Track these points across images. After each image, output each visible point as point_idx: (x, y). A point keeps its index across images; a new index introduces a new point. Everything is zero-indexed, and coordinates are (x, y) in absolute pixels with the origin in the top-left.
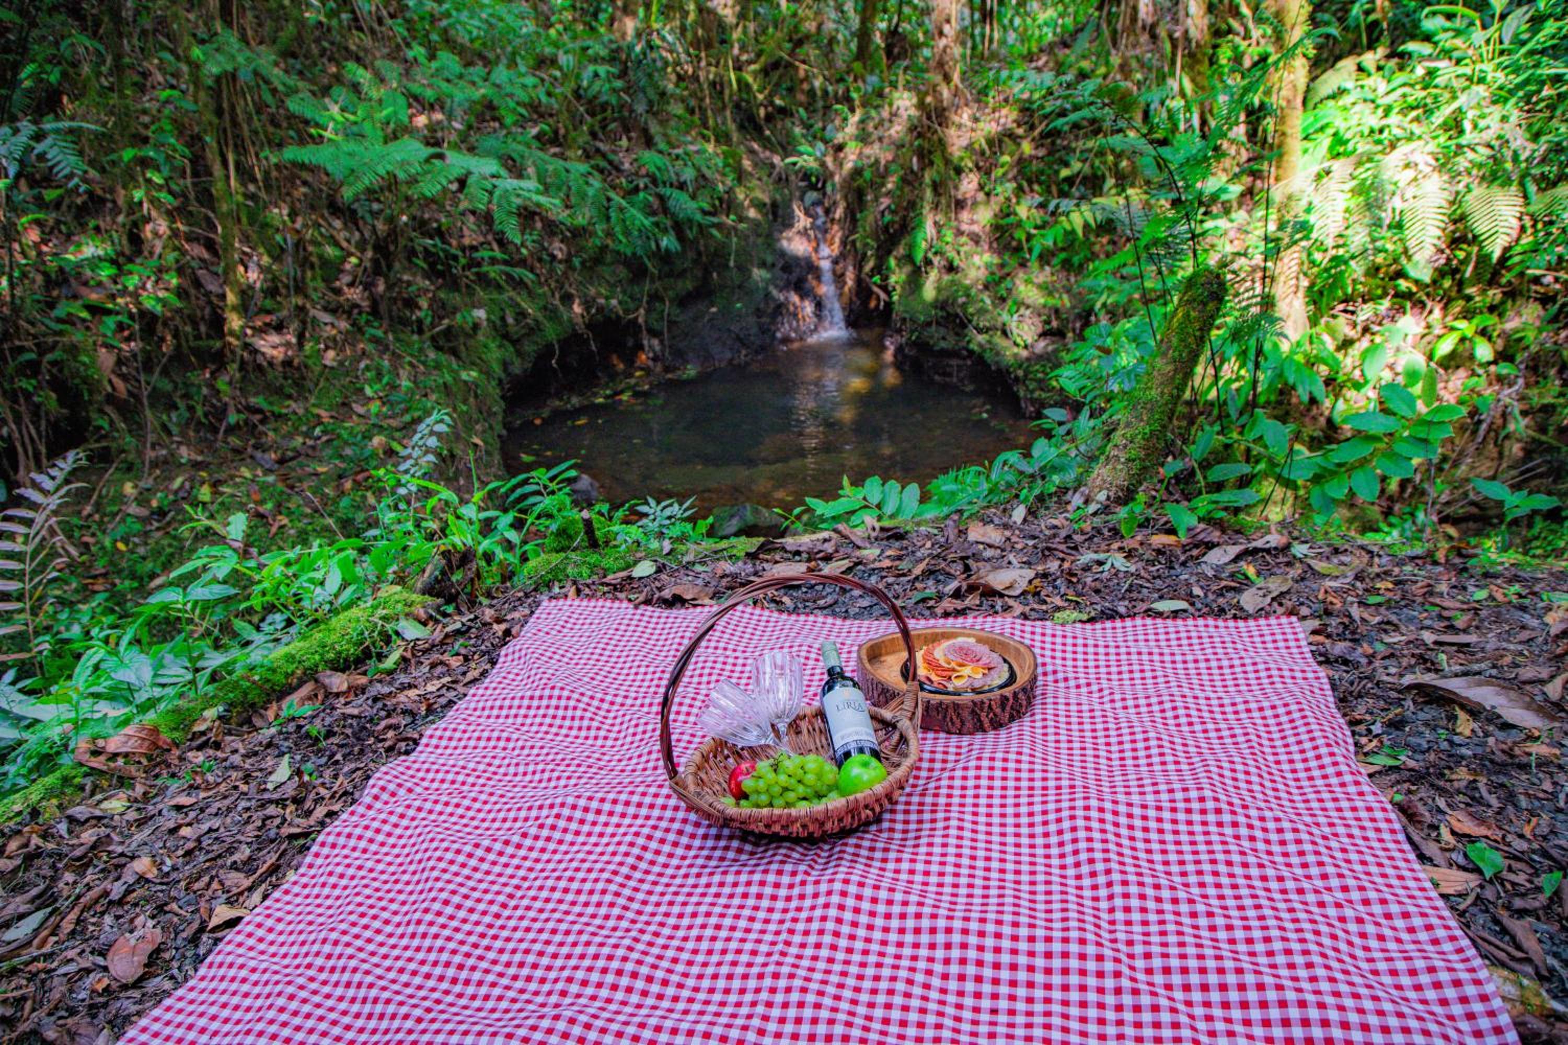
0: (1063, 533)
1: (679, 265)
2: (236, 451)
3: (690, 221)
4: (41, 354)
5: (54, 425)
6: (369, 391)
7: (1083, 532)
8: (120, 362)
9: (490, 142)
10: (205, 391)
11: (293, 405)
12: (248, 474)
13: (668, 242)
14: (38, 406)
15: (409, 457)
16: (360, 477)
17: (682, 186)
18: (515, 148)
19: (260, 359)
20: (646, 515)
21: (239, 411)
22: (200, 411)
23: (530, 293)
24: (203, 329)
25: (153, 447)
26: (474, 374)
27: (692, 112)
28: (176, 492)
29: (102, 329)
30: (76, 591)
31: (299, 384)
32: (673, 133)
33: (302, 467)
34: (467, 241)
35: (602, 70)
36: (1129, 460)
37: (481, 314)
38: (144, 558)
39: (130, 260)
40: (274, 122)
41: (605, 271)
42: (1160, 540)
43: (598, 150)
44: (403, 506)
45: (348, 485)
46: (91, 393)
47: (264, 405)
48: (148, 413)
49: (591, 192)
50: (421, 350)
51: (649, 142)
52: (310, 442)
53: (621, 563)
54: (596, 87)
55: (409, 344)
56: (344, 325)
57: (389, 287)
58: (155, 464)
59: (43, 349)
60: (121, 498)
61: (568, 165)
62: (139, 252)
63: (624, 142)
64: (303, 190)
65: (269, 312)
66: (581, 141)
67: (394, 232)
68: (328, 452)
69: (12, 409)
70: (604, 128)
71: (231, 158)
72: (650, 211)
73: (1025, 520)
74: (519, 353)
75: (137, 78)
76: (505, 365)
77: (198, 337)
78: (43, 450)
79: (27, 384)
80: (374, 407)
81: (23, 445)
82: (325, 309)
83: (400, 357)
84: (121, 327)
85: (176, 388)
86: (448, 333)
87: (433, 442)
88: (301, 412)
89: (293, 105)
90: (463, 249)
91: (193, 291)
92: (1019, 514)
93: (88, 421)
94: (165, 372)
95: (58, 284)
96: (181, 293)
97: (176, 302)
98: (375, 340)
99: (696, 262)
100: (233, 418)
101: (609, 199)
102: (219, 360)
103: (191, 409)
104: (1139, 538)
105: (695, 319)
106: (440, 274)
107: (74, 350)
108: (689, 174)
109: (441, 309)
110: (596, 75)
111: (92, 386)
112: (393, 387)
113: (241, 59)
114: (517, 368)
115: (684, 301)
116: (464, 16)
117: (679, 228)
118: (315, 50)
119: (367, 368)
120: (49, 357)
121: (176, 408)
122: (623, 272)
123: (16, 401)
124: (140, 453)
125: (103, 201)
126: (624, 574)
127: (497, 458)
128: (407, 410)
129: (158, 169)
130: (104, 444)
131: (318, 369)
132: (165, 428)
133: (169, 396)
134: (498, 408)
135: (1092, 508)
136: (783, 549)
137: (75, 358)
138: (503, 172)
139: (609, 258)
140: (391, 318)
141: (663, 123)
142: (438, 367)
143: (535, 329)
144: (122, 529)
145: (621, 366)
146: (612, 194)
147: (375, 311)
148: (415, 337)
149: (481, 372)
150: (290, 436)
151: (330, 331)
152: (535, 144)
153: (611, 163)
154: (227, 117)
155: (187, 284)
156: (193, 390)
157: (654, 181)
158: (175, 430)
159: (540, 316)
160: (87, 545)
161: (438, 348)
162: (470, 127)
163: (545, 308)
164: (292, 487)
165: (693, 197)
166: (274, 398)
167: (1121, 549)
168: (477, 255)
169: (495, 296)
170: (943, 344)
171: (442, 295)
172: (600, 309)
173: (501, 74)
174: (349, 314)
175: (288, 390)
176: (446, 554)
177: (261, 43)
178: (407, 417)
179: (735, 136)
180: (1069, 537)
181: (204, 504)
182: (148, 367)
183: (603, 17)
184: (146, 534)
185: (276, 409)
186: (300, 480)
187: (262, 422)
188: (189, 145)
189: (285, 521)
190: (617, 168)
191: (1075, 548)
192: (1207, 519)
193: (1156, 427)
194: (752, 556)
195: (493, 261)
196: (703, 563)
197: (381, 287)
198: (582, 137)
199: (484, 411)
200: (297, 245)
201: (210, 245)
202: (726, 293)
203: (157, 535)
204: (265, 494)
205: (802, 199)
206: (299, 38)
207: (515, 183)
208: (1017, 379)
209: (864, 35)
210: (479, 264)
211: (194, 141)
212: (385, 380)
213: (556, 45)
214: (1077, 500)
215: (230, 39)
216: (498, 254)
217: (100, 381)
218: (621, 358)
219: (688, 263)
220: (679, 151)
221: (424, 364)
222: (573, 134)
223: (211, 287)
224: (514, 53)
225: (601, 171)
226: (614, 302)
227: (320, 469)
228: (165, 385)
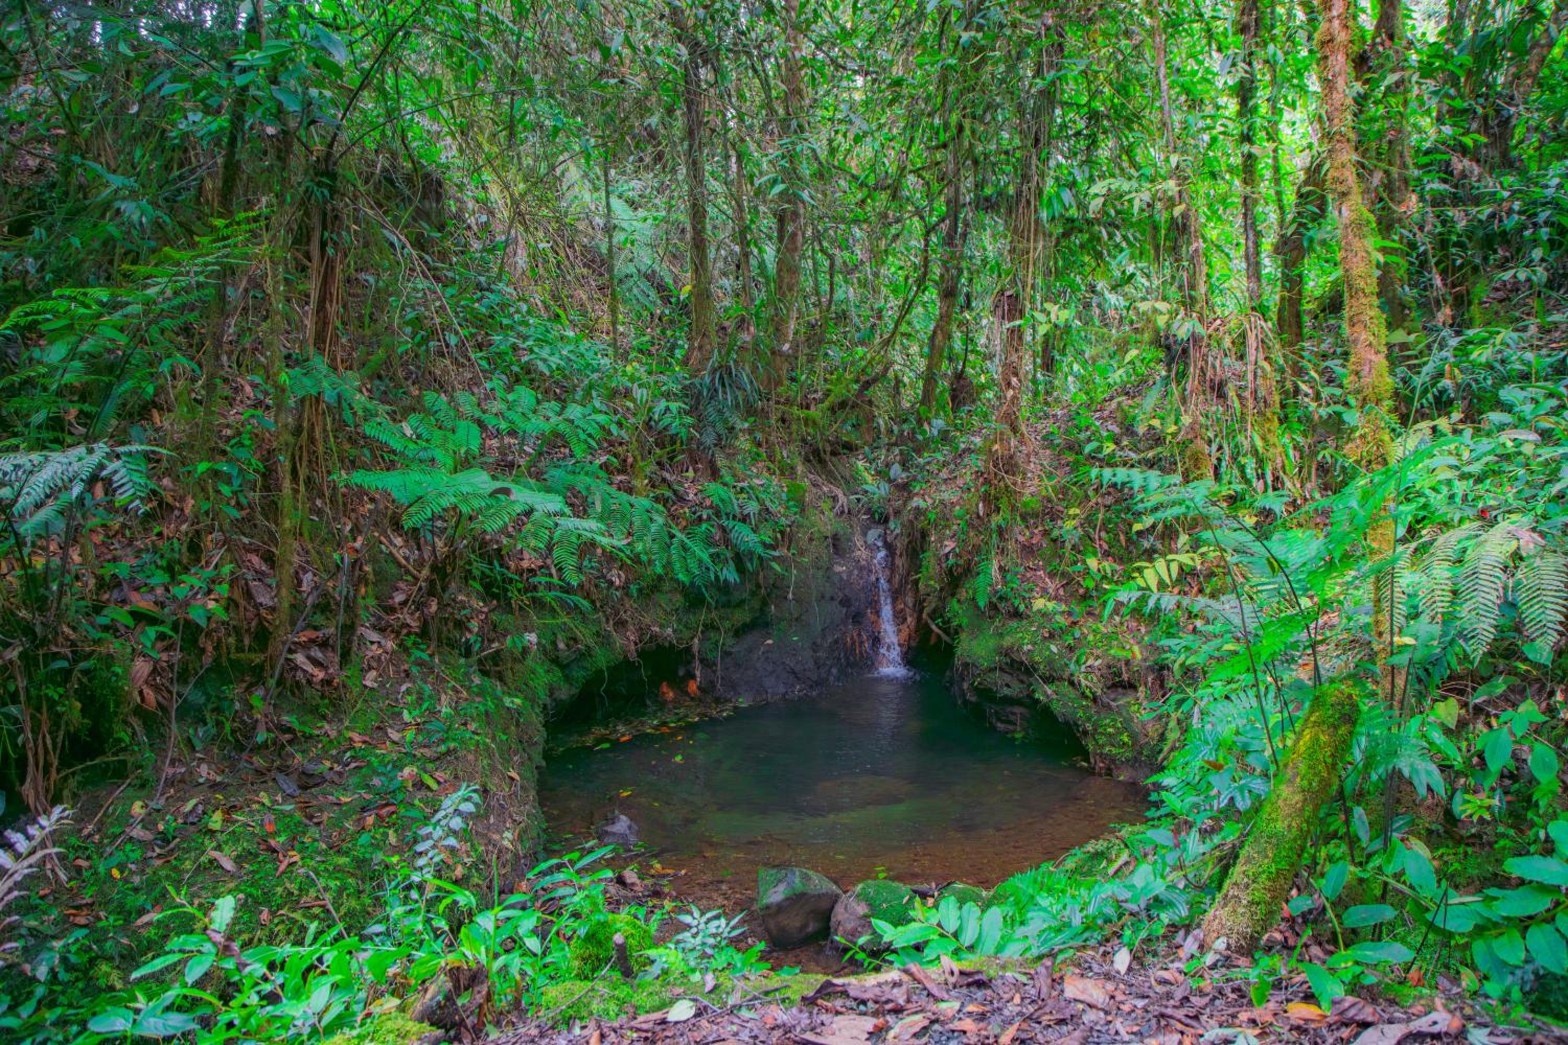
0: (1179, 994)
1: (736, 597)
2: (259, 772)
3: (751, 553)
4: (76, 662)
5: (73, 738)
6: (407, 717)
7: (1201, 993)
8: (154, 671)
9: (556, 474)
10: (237, 706)
11: (327, 726)
12: (266, 801)
13: (730, 574)
14: (59, 716)
15: (428, 836)
16: (384, 811)
17: (744, 519)
18: (582, 482)
19: (300, 675)
20: (688, 927)
21: (269, 730)
22: (228, 727)
23: (584, 618)
24: (247, 642)
25: (173, 763)
26: (518, 701)
27: (759, 445)
28: (187, 816)
29: (142, 639)
30: (55, 923)
31: (336, 704)
32: (739, 467)
33: (325, 795)
34: (525, 564)
35: (674, 406)
36: (1251, 903)
37: (532, 637)
38: (136, 890)
39: (186, 570)
40: (352, 441)
41: (662, 599)
42: (1299, 1011)
43: (664, 480)
44: (414, 894)
45: (370, 820)
46: (117, 705)
47: (296, 725)
48: (174, 726)
49: (654, 528)
50: (466, 674)
51: (715, 474)
52: (337, 768)
53: (656, 1000)
54: (667, 420)
55: (455, 668)
56: (390, 645)
57: (442, 606)
58: (170, 783)
59: (78, 656)
60: (126, 819)
61: (632, 499)
62: (198, 560)
63: (691, 474)
64: (370, 506)
65: (316, 628)
66: (648, 470)
67: (452, 556)
68: (354, 780)
69: (33, 717)
70: (671, 459)
71: (303, 473)
72: (709, 541)
73: (1130, 969)
74: (567, 678)
75: (228, 392)
76: (551, 691)
77: (240, 649)
78: (56, 763)
79: (52, 692)
80: (410, 735)
81: (36, 754)
82: (374, 627)
83: (443, 680)
84: (161, 637)
85: (208, 700)
86: (496, 657)
87: (457, 823)
88: (333, 734)
89: (369, 429)
90: (520, 572)
91: (242, 602)
92: (1122, 960)
93: (110, 733)
94: (200, 684)
95: (111, 588)
96: (230, 604)
97: (222, 615)
98: (420, 663)
99: (753, 594)
100: (261, 736)
101: (672, 536)
102: (257, 675)
103: (218, 724)
104: (1272, 1005)
105: (750, 651)
106: (495, 596)
107: (109, 660)
108: (753, 507)
109: (492, 631)
110: (667, 409)
111: (120, 697)
112: (433, 713)
113: (325, 384)
114: (565, 693)
115: (739, 632)
116: (545, 353)
117: (739, 560)
118: (401, 374)
119: (408, 692)
120: (83, 665)
121: (205, 724)
122: (679, 600)
123: (39, 710)
124: (157, 770)
125: (171, 508)
126: (657, 1016)
127: (532, 794)
128: (442, 741)
129: (229, 483)
130: (121, 757)
131: (356, 690)
132: (189, 742)
133: (199, 709)
134: (540, 736)
135: (1209, 959)
136: (845, 994)
137: (108, 667)
138: (567, 510)
139: (666, 586)
140: (439, 640)
141: (729, 456)
142: (481, 693)
143: (588, 653)
144: (120, 857)
145: (671, 695)
146: (675, 531)
147: (424, 633)
148: (462, 661)
149: (526, 698)
150: (319, 760)
151: (375, 650)
152: (602, 474)
153: (675, 492)
154: (305, 435)
155: (237, 595)
156: (226, 704)
157: (718, 514)
158: (199, 746)
159: (590, 641)
160: (79, 869)
161: (484, 673)
162: (540, 454)
163: (598, 634)
164: (311, 817)
165: (755, 530)
166: (308, 718)
167: (1253, 1022)
168: (535, 580)
169: (549, 621)
170: (1006, 691)
171: (494, 617)
172: (654, 637)
173: (575, 411)
174: (398, 634)
175: (323, 710)
176: (454, 973)
177: (350, 368)
178: (443, 748)
179: (800, 469)
180: (1186, 998)
181: (212, 832)
182: (183, 678)
183: (679, 354)
184: (145, 860)
185: (308, 730)
186: (321, 811)
187: (290, 742)
188: (264, 460)
189: (297, 858)
190: (681, 499)
191: (1196, 1017)
192: (1355, 988)
193: (1284, 865)
194: (809, 1002)
195: (550, 587)
196: (751, 1008)
197: (434, 607)
198: (650, 467)
199: (524, 742)
200: (354, 564)
201: (269, 559)
202: (783, 625)
203: (159, 862)
204: (280, 826)
205: (865, 534)
206: (388, 363)
207: (577, 522)
208: (1085, 733)
209: (930, 379)
210: (535, 588)
211: (268, 456)
212: (425, 706)
213: (632, 379)
214: (1190, 946)
215: (320, 363)
216: (555, 580)
217: (130, 693)
218: (670, 686)
219: (745, 595)
220: (745, 484)
221: (468, 689)
222: (641, 464)
223: (261, 600)
224: (591, 387)
225: (665, 501)
226: (669, 631)
227: (345, 799)
228: (198, 698)
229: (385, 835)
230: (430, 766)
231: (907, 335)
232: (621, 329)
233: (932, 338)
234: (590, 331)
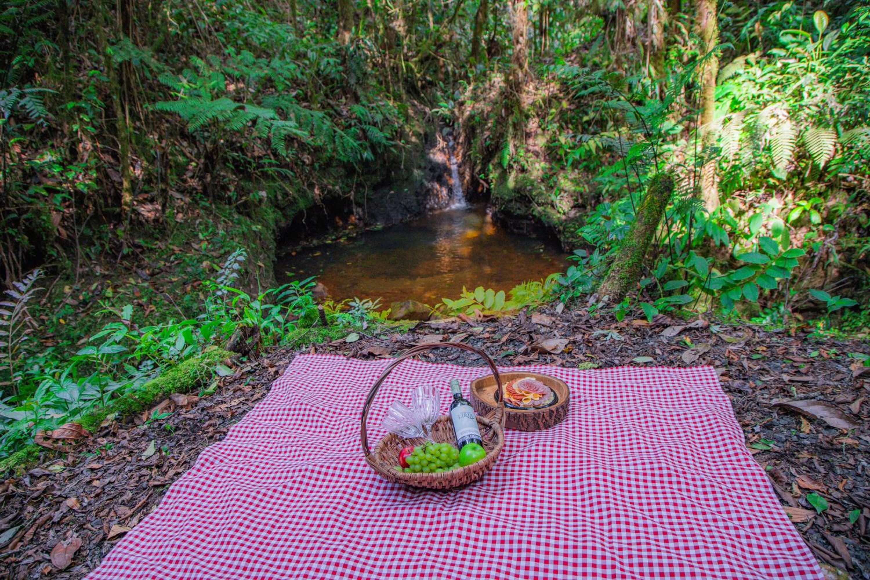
0: (584, 319)
1: (373, 168)
2: (127, 269)
3: (379, 143)
4: (20, 215)
5: (26, 254)
6: (201, 236)
7: (595, 318)
8: (63, 219)
9: (270, 100)
10: (110, 235)
11: (159, 244)
12: (133, 282)
13: (367, 155)
14: (18, 243)
15: (223, 274)
16: (195, 284)
17: (375, 124)
18: (284, 103)
19: (141, 218)
20: (354, 307)
21: (129, 247)
22: (107, 247)
23: (291, 183)
24: (110, 201)
25: (81, 266)
26: (259, 227)
27: (381, 84)
28: (93, 292)
29: (54, 201)
30: (37, 346)
31: (162, 232)
32: (370, 95)
33: (163, 278)
34: (256, 154)
35: (332, 60)
36: (620, 278)
37: (263, 194)
38: (75, 328)
39: (70, 163)
40: (151, 88)
41: (333, 170)
42: (637, 323)
43: (329, 104)
44: (219, 301)
45: (189, 288)
46: (47, 236)
47: (143, 244)
48: (79, 247)
49: (325, 127)
50: (230, 214)
51: (357, 100)
52: (168, 264)
53: (340, 334)
54: (328, 70)
55: (224, 210)
56: (188, 199)
57: (213, 178)
58: (82, 276)
59: (21, 212)
60: (62, 295)
61: (312, 112)
62: (75, 159)
63: (343, 100)
64: (167, 125)
65: (146, 192)
66: (319, 99)
67: (216, 149)
68: (179, 270)
70: (332, 92)
71: (127, 108)
72: (357, 138)
73: (563, 312)
74: (284, 215)
75: (76, 64)
76: (277, 222)
77: (107, 206)
78: (20, 268)
79: (12, 231)
80: (204, 245)
81: (9, 264)
82: (177, 191)
83: (218, 217)
84: (64, 200)
85: (94, 234)
86: (245, 204)
87: (236, 266)
88: (163, 247)
89: (162, 79)
90: (254, 158)
91: (104, 181)
92: (560, 308)
93: (45, 251)
94: (88, 225)
95: (30, 176)
96: (98, 181)
97: (95, 187)
98: (205, 208)
99: (383, 166)
100: (125, 251)
101: (335, 132)
102: (118, 219)
103: (102, 245)
104: (626, 322)
105: (382, 198)
106: (241, 172)
107: (38, 213)
108: (379, 118)
109: (241, 191)
110: (328, 63)
111: (48, 232)
112: (215, 234)
113: (133, 54)
114: (283, 224)
115: (375, 188)
116: (256, 31)
117: (373, 147)
118: (174, 49)
119: (200, 223)
120: (25, 216)
121: (94, 245)
122: (342, 171)
123: (5, 241)
124: (74, 270)
125: (56, 130)
126: (341, 340)
127: (271, 273)
128: (222, 247)
129: (87, 113)
130: (54, 264)
131: (173, 224)
132: (87, 255)
133: (90, 238)
134: (272, 246)
135: (600, 305)
136: (430, 327)
137: (39, 217)
138: (277, 117)
139: (334, 163)
140: (214, 196)
141: (364, 89)
142: (239, 223)
143: (294, 202)
144: (63, 312)
145: (341, 223)
146: (336, 129)
147: (205, 192)
148: (227, 207)
149: (263, 226)
150: (157, 261)
151: (180, 203)
152: (294, 101)
153: (336, 111)
154: (125, 85)
155: (101, 177)
156: (104, 235)
157: (360, 121)
158: (93, 257)
159: (296, 196)
160: (43, 321)
161: (240, 213)
162: (259, 91)
163: (299, 191)
164: (158, 289)
165: (381, 130)
166: (149, 240)
167: (616, 328)
168: (262, 161)
169: (271, 184)
170: (519, 212)
171: (242, 183)
172: (329, 192)
173: (276, 63)
174: (191, 193)
175: (156, 235)
176: (243, 329)
177: (145, 45)
178: (222, 251)
179: (404, 97)
180: (587, 321)
181: (108, 298)
182: (79, 222)
183: (332, 31)
184: (76, 315)
185: (150, 246)
186: (162, 286)
187: (141, 253)
188: (104, 100)
189: (154, 308)
190: (339, 114)
191: (591, 327)
192: (664, 311)
193: (636, 260)
194: (412, 331)
195: (271, 165)
196: (385, 335)
197: (209, 179)
198: (320, 97)
199: (265, 248)
200: (162, 156)
201: (115, 155)
202: (399, 183)
203: (82, 315)
204: (143, 293)
205: (441, 131)
206: (166, 42)
207: (283, 122)
208: (559, 231)
209: (475, 42)
210: (263, 167)
211: (107, 98)
212: (210, 230)
213: (306, 47)
214: (592, 300)
215: (128, 43)
216: (274, 161)
217: (52, 230)
218: (341, 219)
219: (378, 167)
220: (374, 105)
221: (232, 221)
222: (315, 95)
223: (114, 178)
224: (284, 51)
225: (330, 116)
226: (337, 188)
227: (173, 279)
228: (88, 232)
229: (198, 295)
230: (216, 260)
231: (462, 16)
232: (298, 19)
233: (477, 17)
234: (279, 19)
